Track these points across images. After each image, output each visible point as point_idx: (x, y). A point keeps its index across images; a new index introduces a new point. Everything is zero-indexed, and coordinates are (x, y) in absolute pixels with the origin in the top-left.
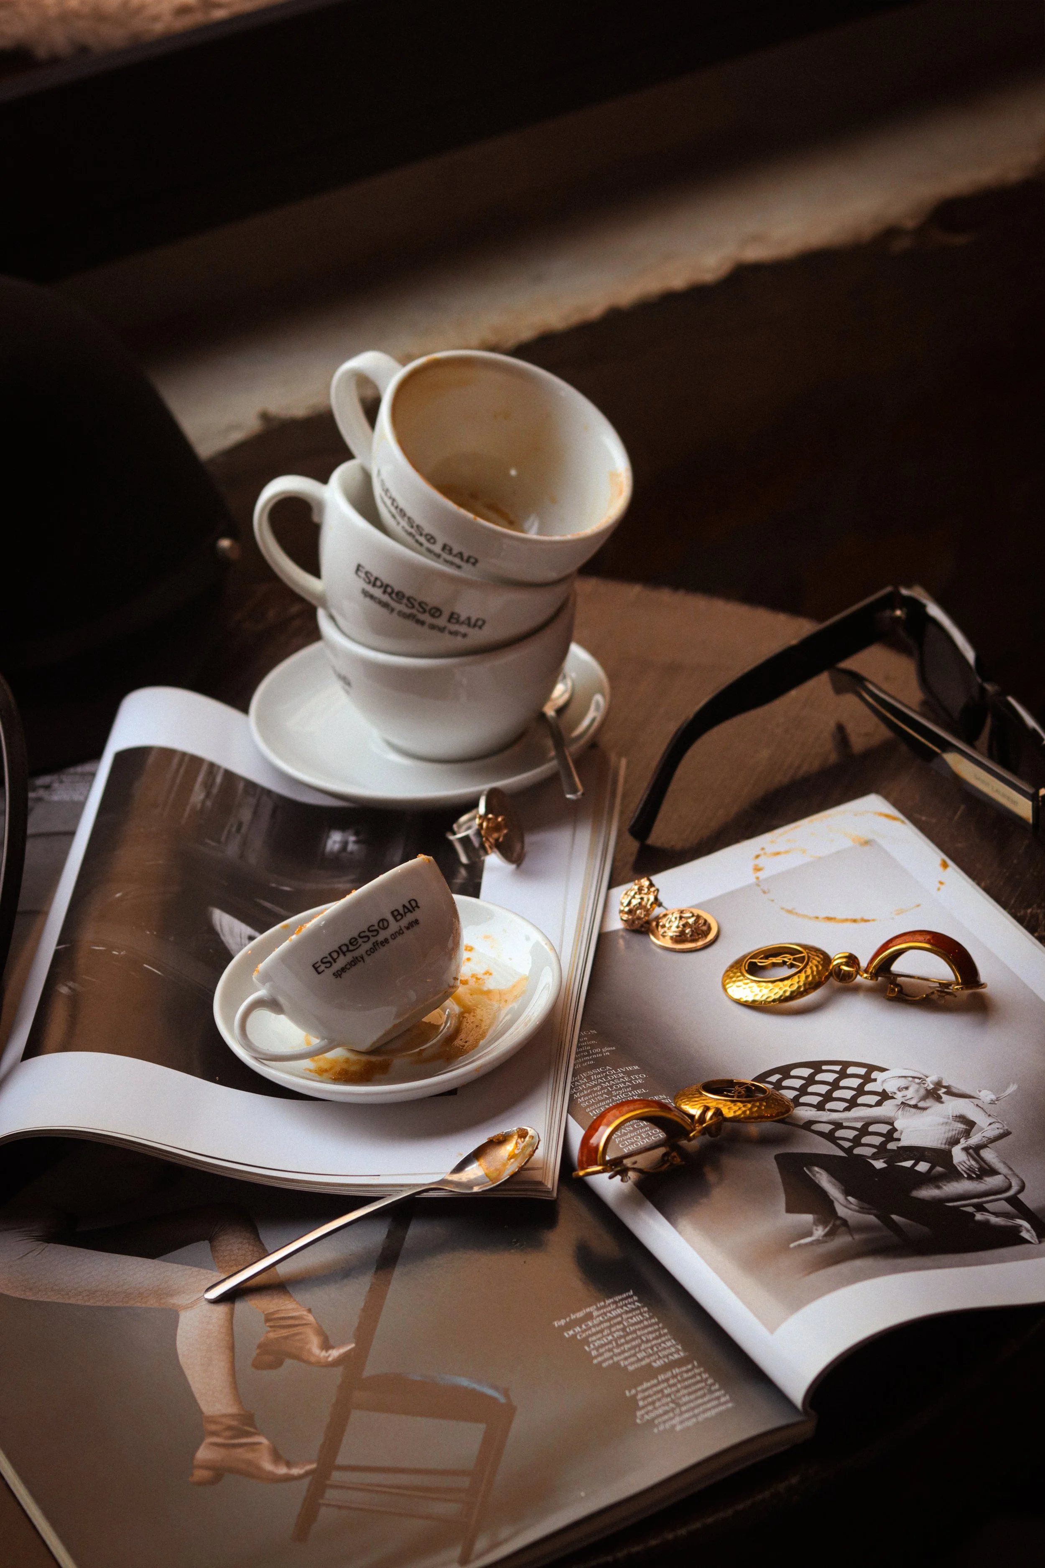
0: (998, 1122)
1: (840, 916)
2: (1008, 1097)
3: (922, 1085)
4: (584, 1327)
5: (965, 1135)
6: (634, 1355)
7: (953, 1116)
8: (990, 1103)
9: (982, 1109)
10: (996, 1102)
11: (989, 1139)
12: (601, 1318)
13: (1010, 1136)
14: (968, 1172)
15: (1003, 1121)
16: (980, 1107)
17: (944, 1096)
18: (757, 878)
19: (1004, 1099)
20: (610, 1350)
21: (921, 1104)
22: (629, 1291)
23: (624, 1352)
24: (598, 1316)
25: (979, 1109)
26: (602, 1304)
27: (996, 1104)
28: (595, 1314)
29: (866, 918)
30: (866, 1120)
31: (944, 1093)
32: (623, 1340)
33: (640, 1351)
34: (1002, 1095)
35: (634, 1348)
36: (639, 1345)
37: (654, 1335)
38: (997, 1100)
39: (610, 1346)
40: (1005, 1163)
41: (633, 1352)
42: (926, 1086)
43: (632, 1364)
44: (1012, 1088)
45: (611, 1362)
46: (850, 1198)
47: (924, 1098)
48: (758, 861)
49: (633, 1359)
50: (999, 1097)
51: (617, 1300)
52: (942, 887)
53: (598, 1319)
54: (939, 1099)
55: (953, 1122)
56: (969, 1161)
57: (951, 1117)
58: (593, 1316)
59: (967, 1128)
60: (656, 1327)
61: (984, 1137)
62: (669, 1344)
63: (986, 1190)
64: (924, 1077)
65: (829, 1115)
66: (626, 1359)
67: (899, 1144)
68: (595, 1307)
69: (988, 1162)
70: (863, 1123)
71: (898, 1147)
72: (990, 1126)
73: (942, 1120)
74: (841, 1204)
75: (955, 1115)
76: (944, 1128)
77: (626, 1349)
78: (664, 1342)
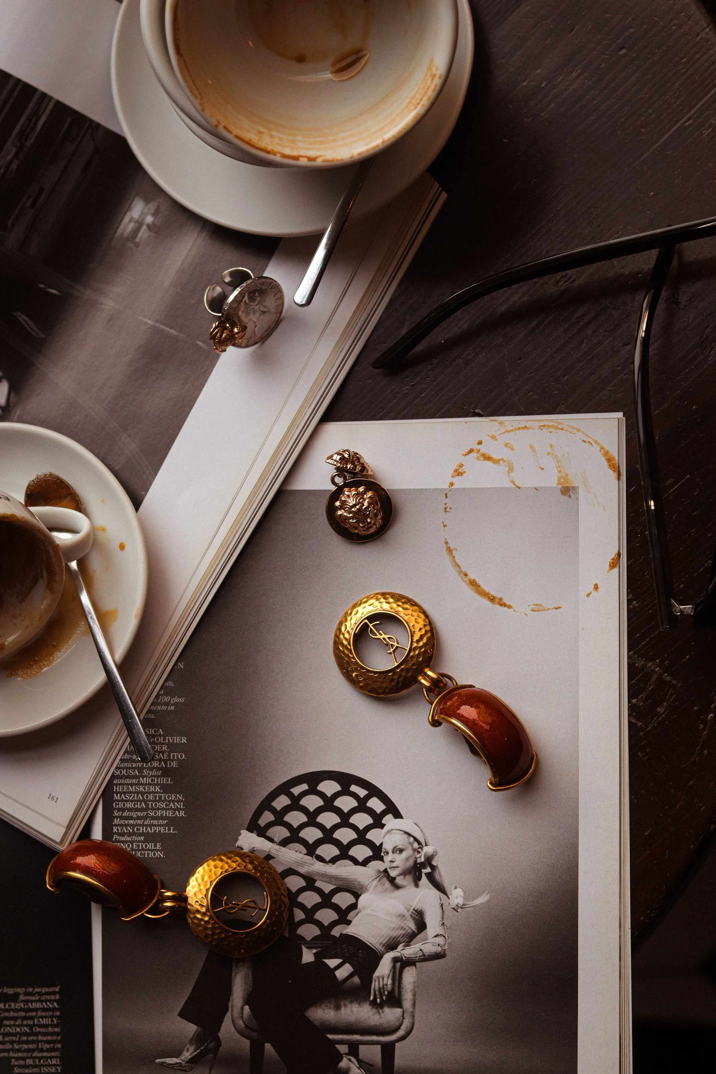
0: (444, 936)
1: (485, 587)
2: (472, 908)
3: (416, 853)
4: (7, 1006)
5: (407, 940)
6: (24, 1059)
7: (414, 909)
8: (453, 908)
9: (443, 912)
10: (459, 910)
11: (424, 955)
12: (22, 1005)
13: (442, 961)
14: (377, 993)
15: (449, 937)
16: (443, 909)
17: (424, 877)
18: (452, 484)
19: (468, 909)
20: (12, 1042)
21: (399, 881)
22: (56, 986)
23: (19, 1050)
24: (22, 1001)
25: (440, 911)
26: (31, 990)
27: (457, 912)
28: (22, 997)
29: (505, 600)
30: (339, 883)
31: (426, 874)
32: (25, 1038)
33: (31, 1057)
34: (470, 903)
35: (28, 1051)
36: (33, 1051)
37: (48, 1046)
38: (461, 908)
39: (14, 1038)
40: (414, 995)
41: (26, 1054)
42: (418, 856)
43: (19, 1066)
44: (483, 899)
45: (6, 1055)
46: (247, 1007)
47: (405, 873)
48: (465, 460)
49: (22, 1062)
50: (466, 905)
51: (43, 992)
52: (594, 593)
53: (20, 1004)
54: (416, 881)
55: (410, 917)
56: (388, 978)
57: (412, 909)
58: (18, 998)
59: (416, 931)
60: (55, 1038)
61: (421, 950)
62: (54, 1062)
63: (376, 1025)
64: (424, 844)
65: (312, 864)
66: (18, 1059)
67: (346, 928)
68: (24, 990)
69: (402, 986)
70: (335, 887)
71: (341, 934)
72: (435, 938)
73: (402, 910)
74: (232, 1016)
75: (416, 909)
76: (398, 922)
77: (23, 1049)
78: (51, 1058)
